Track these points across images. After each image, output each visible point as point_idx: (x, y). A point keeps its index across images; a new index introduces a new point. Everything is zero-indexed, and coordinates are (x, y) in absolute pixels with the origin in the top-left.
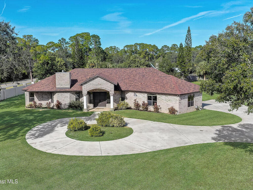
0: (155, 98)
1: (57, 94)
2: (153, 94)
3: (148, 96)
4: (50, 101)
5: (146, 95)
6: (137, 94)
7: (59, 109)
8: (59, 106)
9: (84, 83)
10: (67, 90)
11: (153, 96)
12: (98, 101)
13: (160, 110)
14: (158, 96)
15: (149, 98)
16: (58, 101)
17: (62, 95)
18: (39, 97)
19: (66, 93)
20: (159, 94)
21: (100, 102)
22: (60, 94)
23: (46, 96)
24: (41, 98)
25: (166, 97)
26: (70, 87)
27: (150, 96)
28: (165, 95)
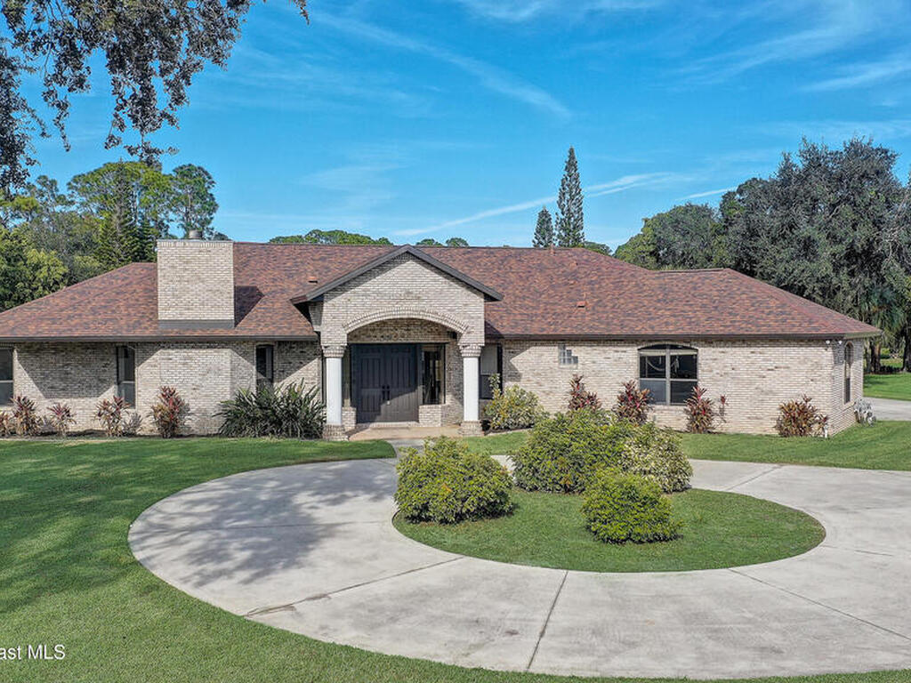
0: (687, 367)
1: (159, 355)
2: (674, 347)
3: (642, 359)
4: (110, 394)
5: (630, 357)
6: (577, 351)
7: (173, 436)
8: (171, 420)
9: (335, 289)
10: (221, 332)
11: (673, 358)
12: (377, 392)
13: (716, 422)
14: (705, 355)
15: (650, 368)
16: (168, 394)
17: (190, 358)
18: (47, 377)
19: (210, 351)
20: (709, 340)
21: (386, 395)
22: (177, 355)
23: (85, 374)
24: (58, 384)
25: (752, 352)
26: (232, 317)
27: (654, 360)
28: (749, 346)
